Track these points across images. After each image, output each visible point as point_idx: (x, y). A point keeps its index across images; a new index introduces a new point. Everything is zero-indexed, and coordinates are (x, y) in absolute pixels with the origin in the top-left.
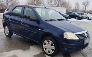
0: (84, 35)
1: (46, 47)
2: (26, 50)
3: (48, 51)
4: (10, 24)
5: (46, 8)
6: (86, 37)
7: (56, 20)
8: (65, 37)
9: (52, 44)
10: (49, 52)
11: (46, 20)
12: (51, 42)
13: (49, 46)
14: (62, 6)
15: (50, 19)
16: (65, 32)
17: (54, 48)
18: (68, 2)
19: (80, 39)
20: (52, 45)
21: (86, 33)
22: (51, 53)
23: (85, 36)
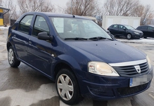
0: (134, 68)
1: (61, 88)
2: (32, 90)
3: (63, 95)
4: (15, 45)
5: (74, 17)
6: (138, 73)
7: (86, 39)
8: (91, 71)
9: (70, 82)
10: (65, 96)
11: (66, 39)
12: (68, 78)
13: (66, 86)
14: (133, 15)
15: (75, 37)
16: (90, 61)
17: (73, 91)
18: (148, 6)
19: (122, 75)
20: (70, 84)
21: (140, 65)
22: (68, 99)
23: (136, 71)
